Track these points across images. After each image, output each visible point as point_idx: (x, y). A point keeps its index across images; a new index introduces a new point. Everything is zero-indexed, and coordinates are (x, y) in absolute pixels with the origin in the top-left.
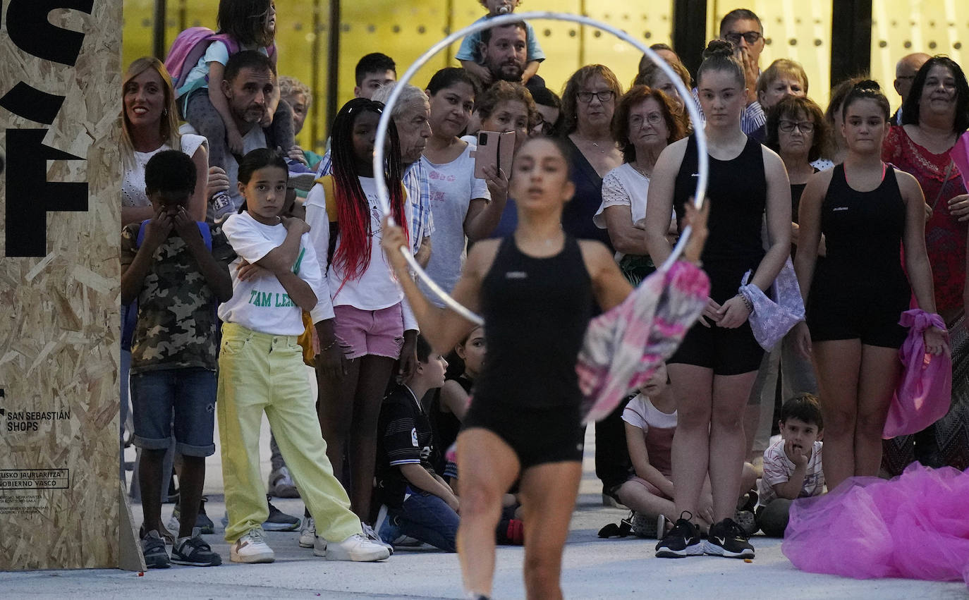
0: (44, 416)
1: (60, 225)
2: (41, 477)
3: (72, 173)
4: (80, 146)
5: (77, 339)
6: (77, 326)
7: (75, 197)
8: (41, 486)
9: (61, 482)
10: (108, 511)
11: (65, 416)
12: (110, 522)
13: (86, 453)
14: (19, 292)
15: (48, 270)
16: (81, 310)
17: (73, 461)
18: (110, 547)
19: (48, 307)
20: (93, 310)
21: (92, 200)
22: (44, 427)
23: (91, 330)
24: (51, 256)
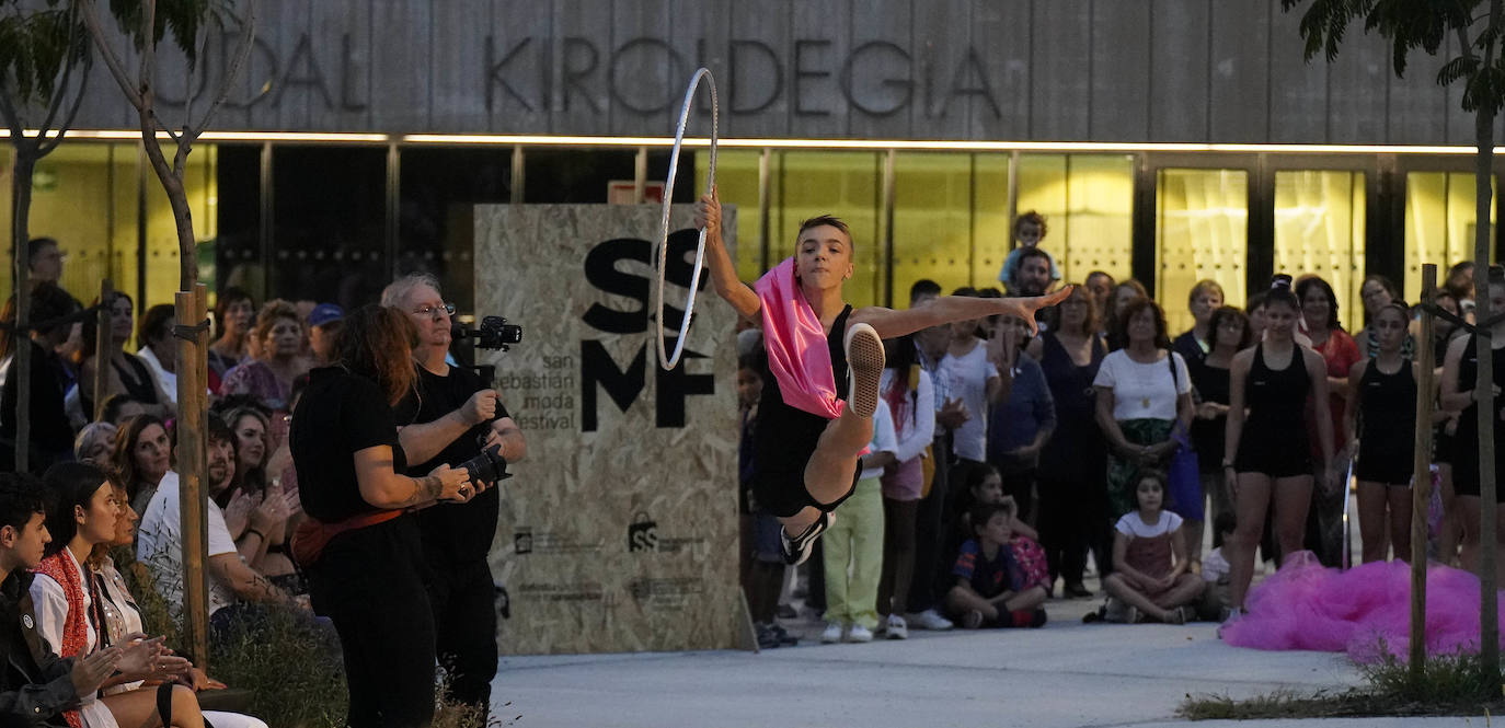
0: (687, 541)
1: (694, 405)
2: (683, 584)
3: (703, 368)
5: (708, 486)
6: (707, 476)
7: (705, 385)
8: (684, 591)
9: (698, 588)
10: (731, 608)
11: (700, 541)
12: (732, 616)
13: (715, 567)
14: (667, 453)
15: (687, 437)
16: (710, 465)
17: (706, 573)
18: (733, 633)
19: (688, 463)
20: (719, 465)
21: (718, 387)
22: (685, 549)
23: (717, 480)
24: (689, 427)
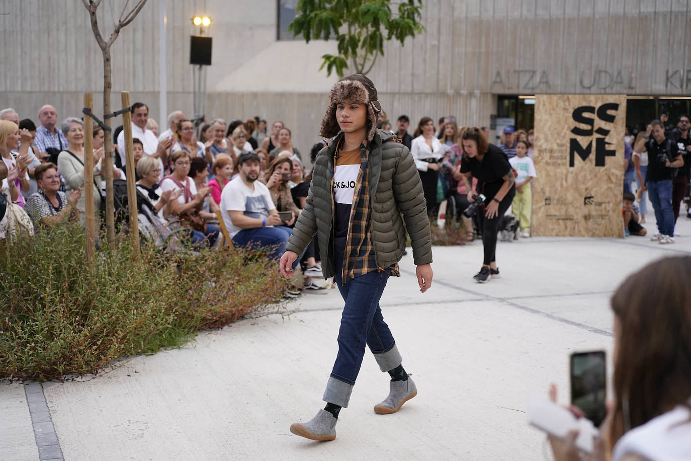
0: (604, 203)
1: (608, 159)
2: (602, 216)
3: (612, 148)
4: (614, 141)
5: (612, 186)
6: (612, 182)
7: (613, 153)
8: (603, 219)
9: (607, 218)
10: (618, 225)
11: (609, 203)
12: (619, 228)
13: (614, 211)
14: (598, 175)
15: (606, 170)
16: (613, 179)
17: (611, 213)
18: (617, 232)
19: (605, 178)
20: (617, 179)
21: (617, 154)
22: (603, 205)
23: (616, 184)
24: (606, 166)
